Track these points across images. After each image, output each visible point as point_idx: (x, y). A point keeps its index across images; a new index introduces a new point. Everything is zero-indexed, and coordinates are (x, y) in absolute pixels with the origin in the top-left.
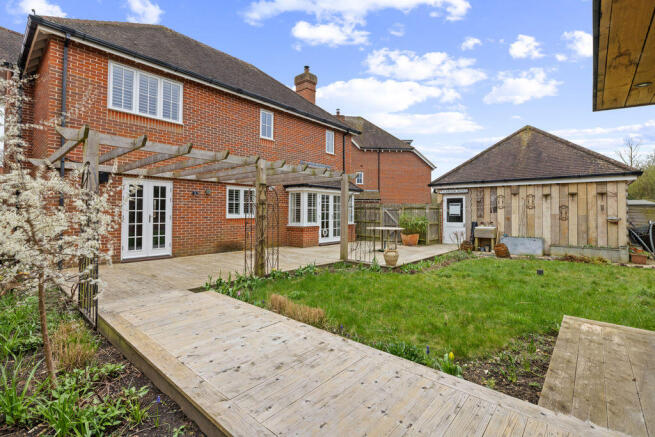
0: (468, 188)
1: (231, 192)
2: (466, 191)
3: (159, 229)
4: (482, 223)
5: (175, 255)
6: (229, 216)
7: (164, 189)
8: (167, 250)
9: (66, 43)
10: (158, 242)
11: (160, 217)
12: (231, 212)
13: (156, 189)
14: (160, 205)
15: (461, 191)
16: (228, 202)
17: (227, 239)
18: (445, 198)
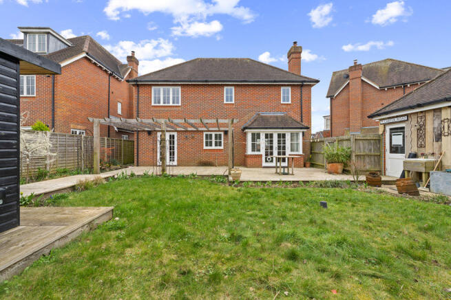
0: (407, 115)
1: (207, 135)
2: (405, 118)
3: (172, 154)
4: (423, 155)
5: (178, 165)
6: (205, 148)
7: (173, 136)
8: (175, 163)
9: (138, 85)
10: (172, 159)
11: (172, 148)
12: (207, 145)
13: (170, 136)
14: (172, 142)
15: (400, 119)
16: (204, 141)
17: (204, 160)
18: (388, 128)
